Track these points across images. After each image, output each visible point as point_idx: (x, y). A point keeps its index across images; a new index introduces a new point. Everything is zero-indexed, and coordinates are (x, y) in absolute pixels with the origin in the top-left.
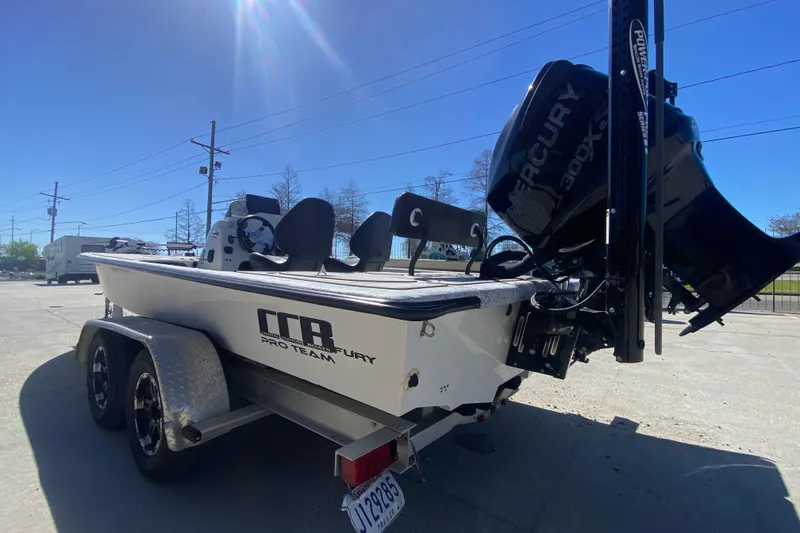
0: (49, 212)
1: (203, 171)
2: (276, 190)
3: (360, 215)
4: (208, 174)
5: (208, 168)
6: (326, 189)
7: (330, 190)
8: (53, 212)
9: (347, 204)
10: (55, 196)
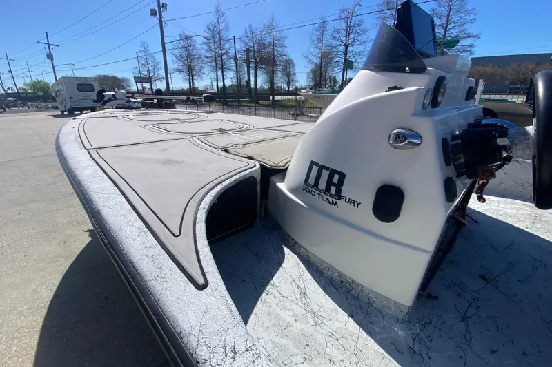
0: (48, 58)
1: (153, 13)
2: (209, 29)
3: (279, 49)
4: (158, 16)
5: (157, 10)
6: (250, 27)
7: (253, 26)
8: (50, 57)
9: (268, 39)
10: (48, 44)
